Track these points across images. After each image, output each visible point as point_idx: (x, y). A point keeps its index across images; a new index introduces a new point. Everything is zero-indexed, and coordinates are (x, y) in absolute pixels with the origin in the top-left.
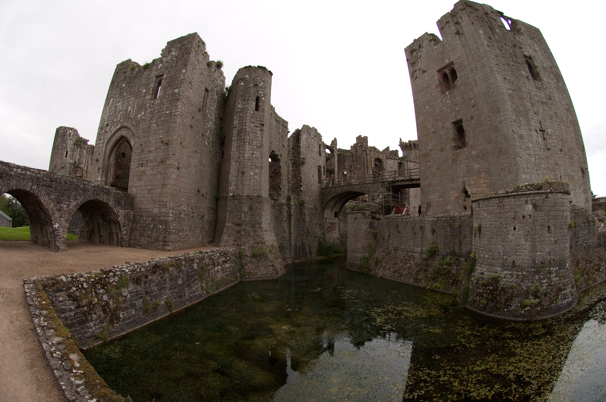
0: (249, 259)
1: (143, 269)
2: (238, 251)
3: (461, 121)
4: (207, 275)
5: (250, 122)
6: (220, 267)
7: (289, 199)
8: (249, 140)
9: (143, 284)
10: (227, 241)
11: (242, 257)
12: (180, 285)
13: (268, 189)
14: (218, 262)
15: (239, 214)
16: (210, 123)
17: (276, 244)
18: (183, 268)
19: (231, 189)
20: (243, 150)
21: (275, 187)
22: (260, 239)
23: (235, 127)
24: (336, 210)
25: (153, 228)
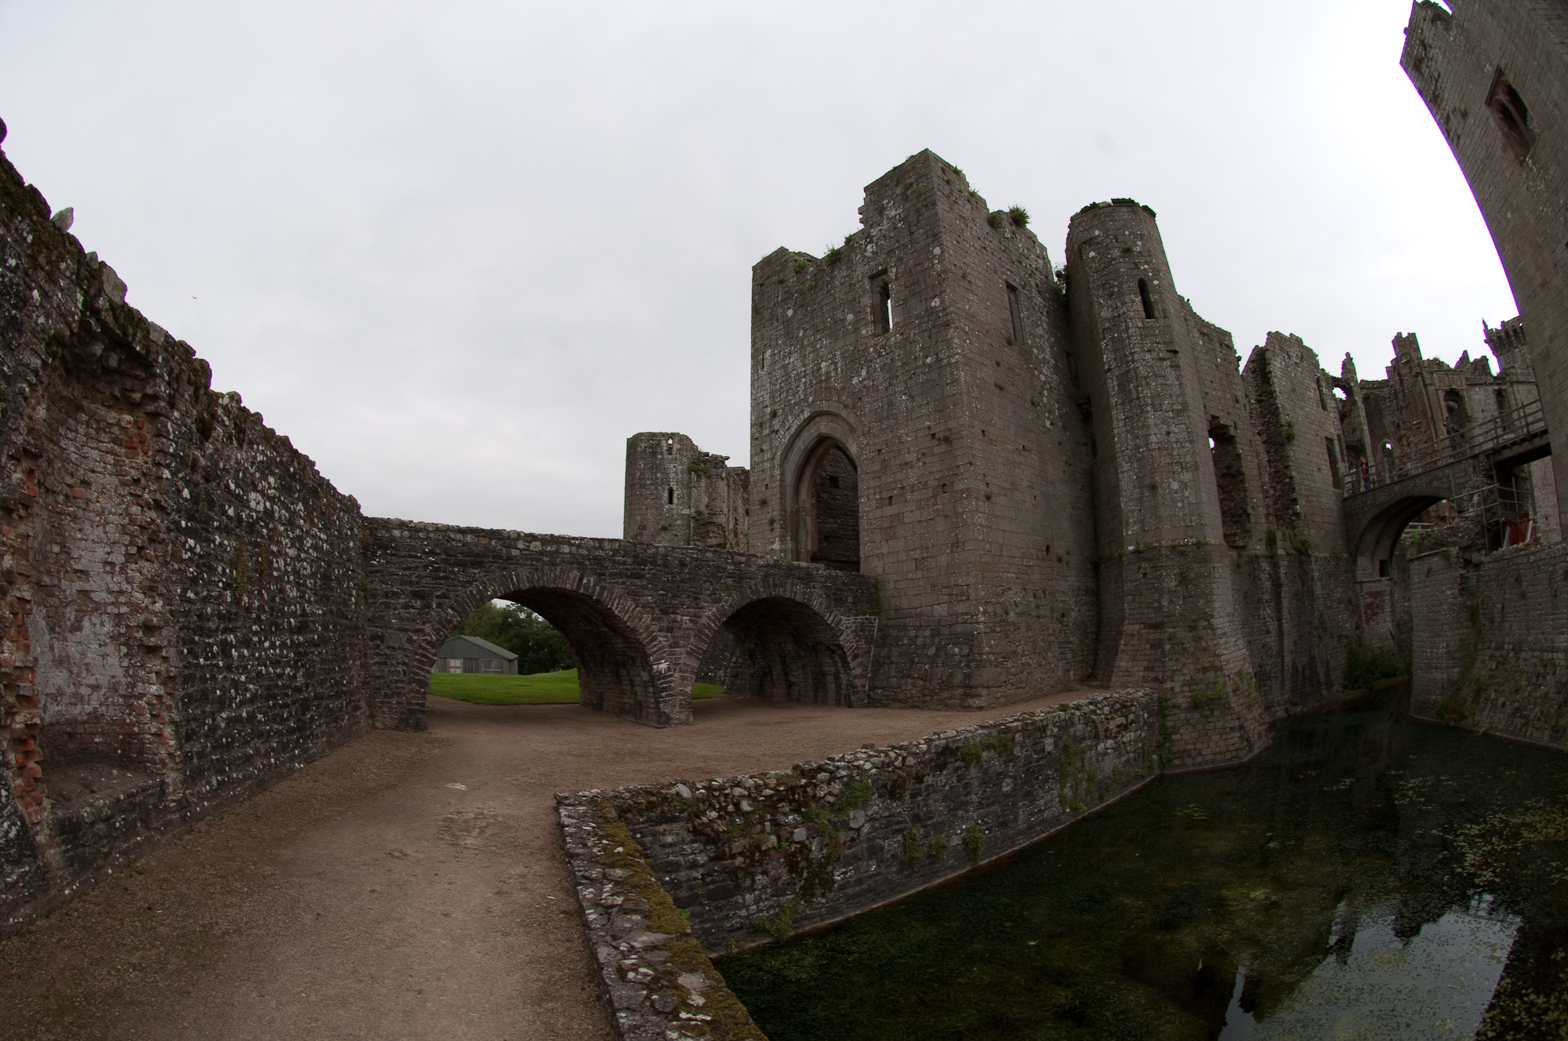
0: (1183, 715)
1: (911, 761)
2: (1155, 696)
4: (1078, 764)
5: (1143, 351)
6: (1110, 742)
7: (1271, 541)
8: (1151, 397)
9: (908, 797)
10: (1128, 673)
11: (1166, 712)
12: (1007, 796)
13: (1219, 519)
14: (1107, 730)
15: (1156, 596)
16: (1044, 371)
17: (1248, 668)
18: (1017, 751)
19: (1130, 532)
20: (1143, 426)
21: (1234, 514)
22: (1211, 659)
23: (1109, 370)
25: (936, 655)
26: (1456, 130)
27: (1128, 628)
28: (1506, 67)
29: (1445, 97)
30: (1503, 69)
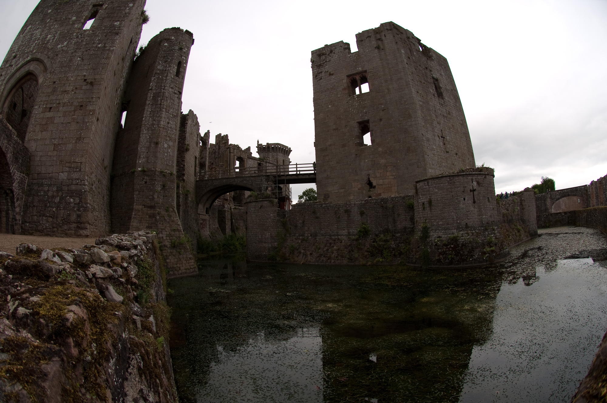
0: (169, 251)
3: (368, 121)
5: (170, 87)
8: (166, 106)
10: (138, 228)
15: (151, 193)
19: (140, 162)
20: (159, 116)
22: (176, 226)
23: (151, 89)
24: (207, 206)
25: (60, 202)
26: (321, 77)
27: (135, 207)
28: (371, 72)
29: (325, 67)
30: (368, 72)
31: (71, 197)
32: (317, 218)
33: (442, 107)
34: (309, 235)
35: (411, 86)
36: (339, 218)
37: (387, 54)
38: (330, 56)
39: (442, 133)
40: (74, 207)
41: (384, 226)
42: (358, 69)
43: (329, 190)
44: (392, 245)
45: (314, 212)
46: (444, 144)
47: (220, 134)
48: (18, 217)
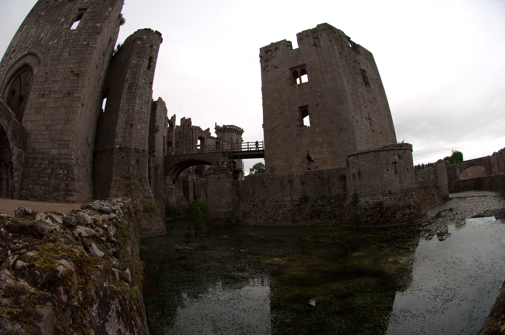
0: (142, 214)
3: (307, 106)
5: (142, 78)
8: (140, 94)
10: (116, 196)
15: (127, 167)
19: (118, 140)
20: (134, 103)
22: (148, 194)
23: (127, 80)
24: (174, 177)
25: (51, 173)
26: (268, 69)
27: (114, 178)
28: (309, 65)
29: (272, 62)
30: (307, 65)
31: (60, 169)
32: (265, 187)
33: (368, 93)
34: (259, 201)
35: (343, 76)
36: (284, 187)
37: (322, 50)
38: (276, 52)
39: (369, 115)
40: (63, 178)
41: (322, 193)
42: (299, 63)
43: (275, 164)
44: (327, 209)
45: (263, 182)
46: (371, 124)
47: (184, 118)
48: (16, 185)
